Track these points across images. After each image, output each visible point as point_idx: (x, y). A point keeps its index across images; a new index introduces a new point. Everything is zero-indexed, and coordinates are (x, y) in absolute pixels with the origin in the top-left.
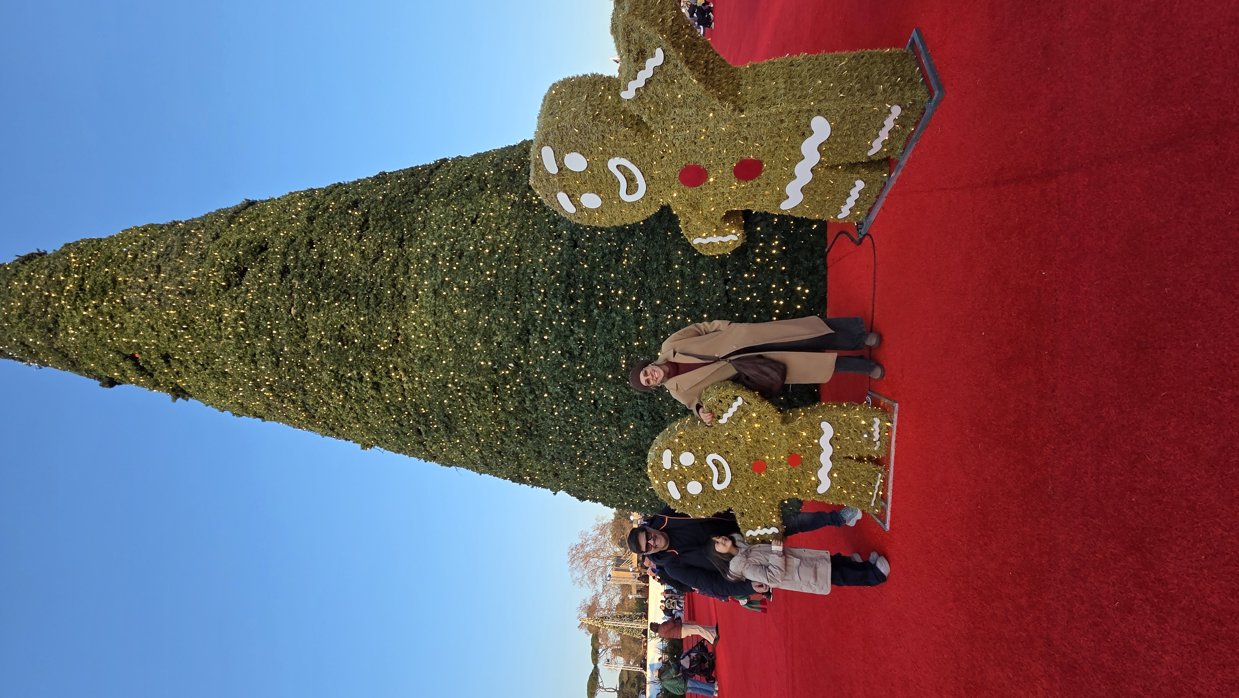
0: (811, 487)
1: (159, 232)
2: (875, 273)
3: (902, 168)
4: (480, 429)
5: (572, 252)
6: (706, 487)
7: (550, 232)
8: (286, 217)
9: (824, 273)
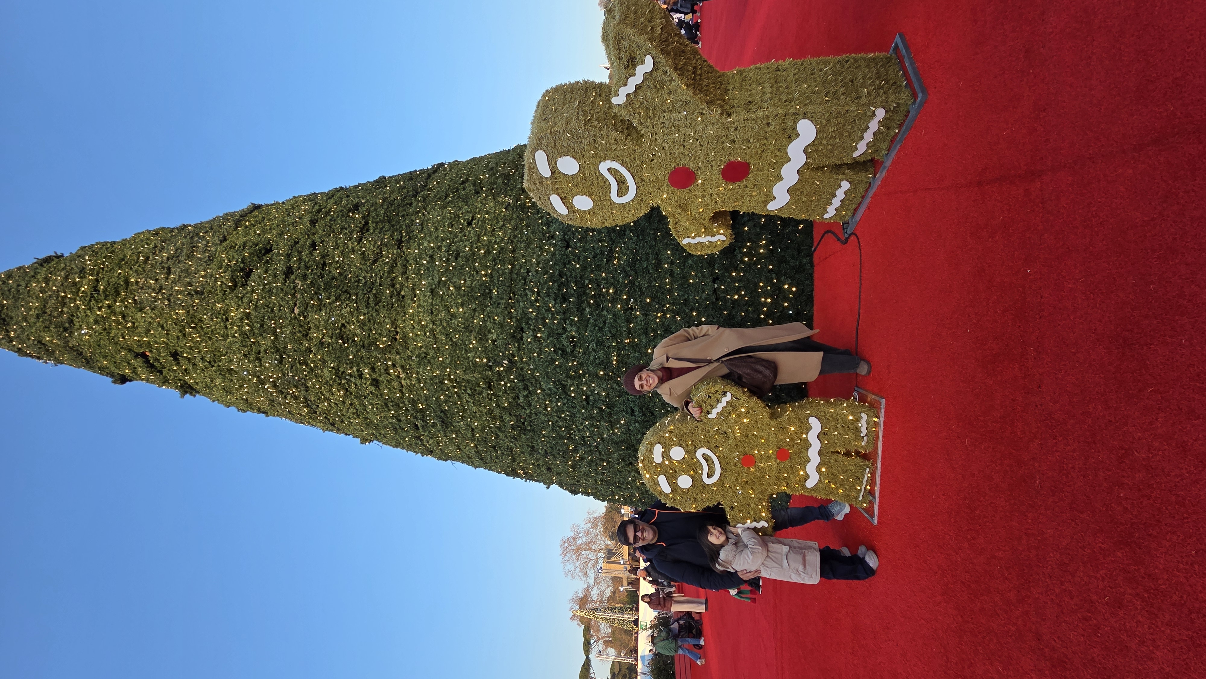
0: (800, 481)
1: (170, 235)
2: (861, 272)
3: (886, 169)
4: (476, 424)
5: (565, 253)
6: (696, 481)
7: (543, 233)
8: (290, 221)
9: (810, 271)
